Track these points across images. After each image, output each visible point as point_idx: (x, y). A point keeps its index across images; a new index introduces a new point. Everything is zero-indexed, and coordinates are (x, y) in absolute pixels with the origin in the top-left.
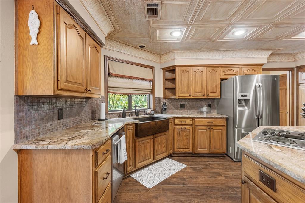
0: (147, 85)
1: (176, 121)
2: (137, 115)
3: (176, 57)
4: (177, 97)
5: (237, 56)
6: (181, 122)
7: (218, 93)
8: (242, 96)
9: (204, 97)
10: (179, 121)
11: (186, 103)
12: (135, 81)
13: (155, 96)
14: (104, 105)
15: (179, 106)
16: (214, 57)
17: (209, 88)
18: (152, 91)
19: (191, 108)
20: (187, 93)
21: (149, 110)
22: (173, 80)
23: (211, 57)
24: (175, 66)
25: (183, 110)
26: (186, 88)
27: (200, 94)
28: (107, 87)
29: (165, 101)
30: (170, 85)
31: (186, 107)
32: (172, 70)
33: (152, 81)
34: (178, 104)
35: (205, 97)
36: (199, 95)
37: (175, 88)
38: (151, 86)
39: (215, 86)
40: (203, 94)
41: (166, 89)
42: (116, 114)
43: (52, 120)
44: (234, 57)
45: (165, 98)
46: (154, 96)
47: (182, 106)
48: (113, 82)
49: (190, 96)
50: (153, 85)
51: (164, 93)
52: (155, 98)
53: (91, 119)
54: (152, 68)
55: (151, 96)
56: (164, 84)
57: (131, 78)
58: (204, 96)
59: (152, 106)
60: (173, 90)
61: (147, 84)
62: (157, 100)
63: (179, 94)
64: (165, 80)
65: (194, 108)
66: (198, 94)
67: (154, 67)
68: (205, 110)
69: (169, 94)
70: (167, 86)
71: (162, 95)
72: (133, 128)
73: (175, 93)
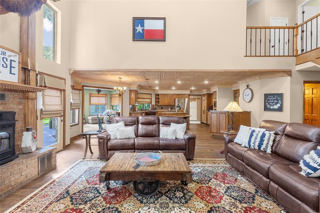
0: (149, 100)
1: (158, 113)
4: (159, 105)
7: (174, 104)
8: (178, 105)
11: (163, 107)
12: (145, 99)
13: (152, 104)
14: (137, 107)
17: (171, 102)
18: (151, 102)
19: (165, 109)
21: (149, 109)
22: (158, 99)
26: (162, 102)
29: (156, 106)
30: (157, 100)
32: (158, 95)
33: (151, 99)
34: (160, 107)
36: (167, 104)
41: (156, 102)
47: (162, 108)
49: (164, 104)
50: (151, 100)
52: (152, 105)
54: (151, 94)
55: (151, 104)
57: (144, 98)
58: (169, 104)
59: (151, 108)
60: (158, 102)
62: (153, 106)
63: (160, 104)
64: (156, 98)
68: (169, 109)
69: (157, 103)
70: (156, 101)
71: (154, 104)
72: (145, 113)
73: (159, 103)
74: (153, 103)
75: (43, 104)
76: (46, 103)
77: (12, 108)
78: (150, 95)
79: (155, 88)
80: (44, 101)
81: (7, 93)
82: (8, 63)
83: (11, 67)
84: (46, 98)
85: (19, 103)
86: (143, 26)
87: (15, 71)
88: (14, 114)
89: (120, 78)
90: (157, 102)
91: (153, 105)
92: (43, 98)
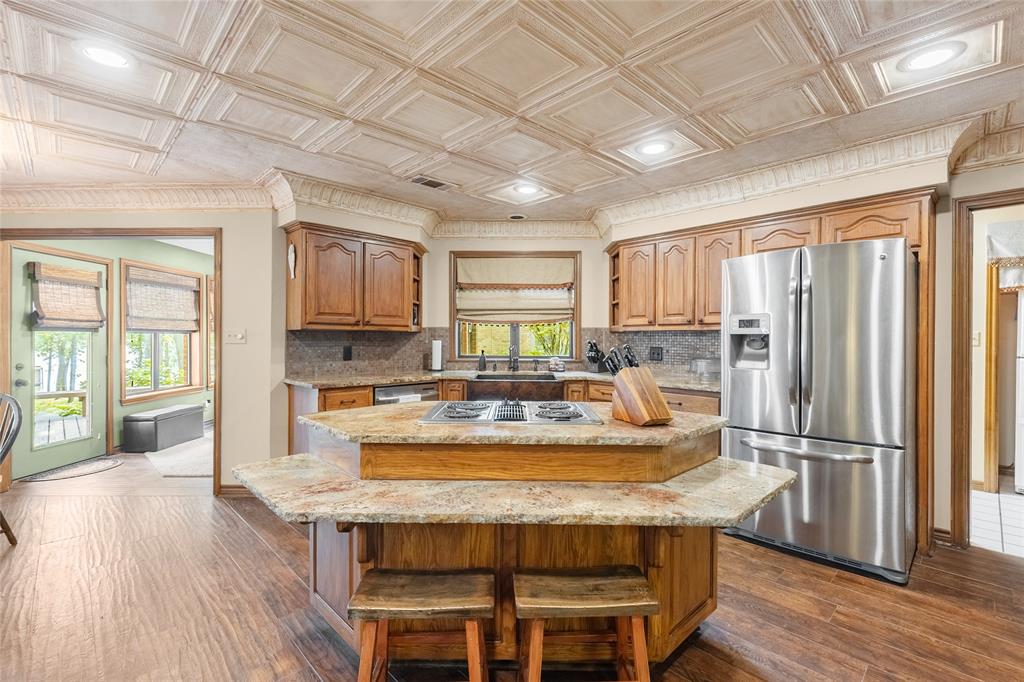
0: (561, 298)
1: (593, 390)
2: (515, 369)
3: (613, 221)
4: (620, 328)
5: (795, 183)
6: (603, 394)
8: (742, 324)
9: (692, 328)
10: (598, 391)
11: (666, 345)
12: (522, 293)
13: (583, 326)
15: (647, 352)
16: (716, 200)
17: (705, 298)
18: (574, 314)
19: (680, 360)
20: (644, 316)
23: (704, 202)
24: (617, 244)
25: (660, 366)
26: (641, 303)
27: (680, 319)
28: (455, 310)
31: (665, 357)
33: (574, 289)
34: (644, 348)
35: (697, 327)
36: (676, 322)
37: (619, 304)
38: (573, 301)
40: (687, 319)
41: (614, 305)
42: (472, 364)
43: (334, 360)
44: (786, 185)
45: (612, 331)
46: (578, 325)
47: (656, 355)
48: (467, 300)
49: (651, 323)
50: (578, 299)
51: (611, 318)
52: (580, 331)
53: (421, 367)
54: (574, 255)
55: (574, 326)
56: (611, 292)
57: (515, 287)
58: (690, 323)
61: (559, 297)
63: (623, 320)
64: (613, 281)
66: (674, 319)
67: (580, 252)
71: (605, 324)
73: (619, 314)
74: (595, 315)
78: (571, 260)
91: (596, 332)
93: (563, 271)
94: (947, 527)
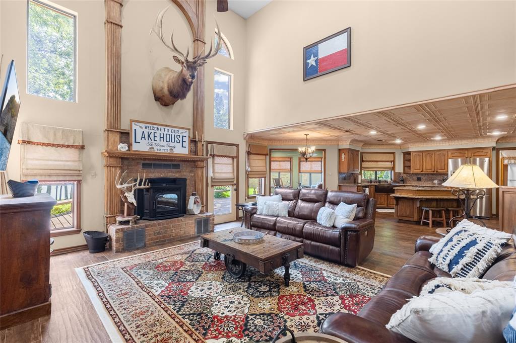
0: (389, 164)
2: (380, 183)
3: (410, 146)
4: (411, 173)
7: (446, 170)
11: (422, 177)
12: (379, 163)
13: (396, 171)
14: (360, 176)
15: (416, 179)
17: (439, 166)
18: (393, 168)
19: (426, 180)
20: (419, 170)
21: (390, 181)
22: (409, 160)
24: (410, 152)
25: (420, 182)
26: (418, 166)
27: (430, 171)
28: (361, 167)
29: (404, 175)
30: (409, 164)
31: (422, 180)
32: (409, 153)
33: (394, 161)
34: (415, 177)
35: (435, 173)
37: (410, 166)
39: (443, 165)
40: (433, 170)
42: (366, 182)
45: (404, 173)
46: (394, 171)
47: (419, 179)
48: (365, 165)
49: (421, 172)
50: (394, 164)
51: (404, 169)
52: (395, 173)
54: (393, 153)
55: (393, 172)
56: (404, 163)
57: (377, 161)
58: (434, 172)
59: (393, 179)
62: (398, 174)
63: (412, 171)
64: (405, 160)
65: (428, 181)
66: (428, 171)
67: (395, 153)
68: (436, 182)
69: (407, 170)
70: (405, 165)
71: (402, 171)
72: (374, 187)
73: (410, 169)
74: (399, 168)
75: (213, 172)
76: (216, 171)
77: (185, 176)
78: (392, 155)
79: (394, 142)
80: (213, 169)
81: (181, 163)
82: (181, 139)
83: (183, 142)
84: (216, 166)
85: (191, 172)
86: (316, 55)
87: (186, 144)
88: (185, 180)
89: (306, 135)
90: (407, 166)
91: (400, 173)
92: (213, 166)
93: (391, 157)
94: (495, 213)
